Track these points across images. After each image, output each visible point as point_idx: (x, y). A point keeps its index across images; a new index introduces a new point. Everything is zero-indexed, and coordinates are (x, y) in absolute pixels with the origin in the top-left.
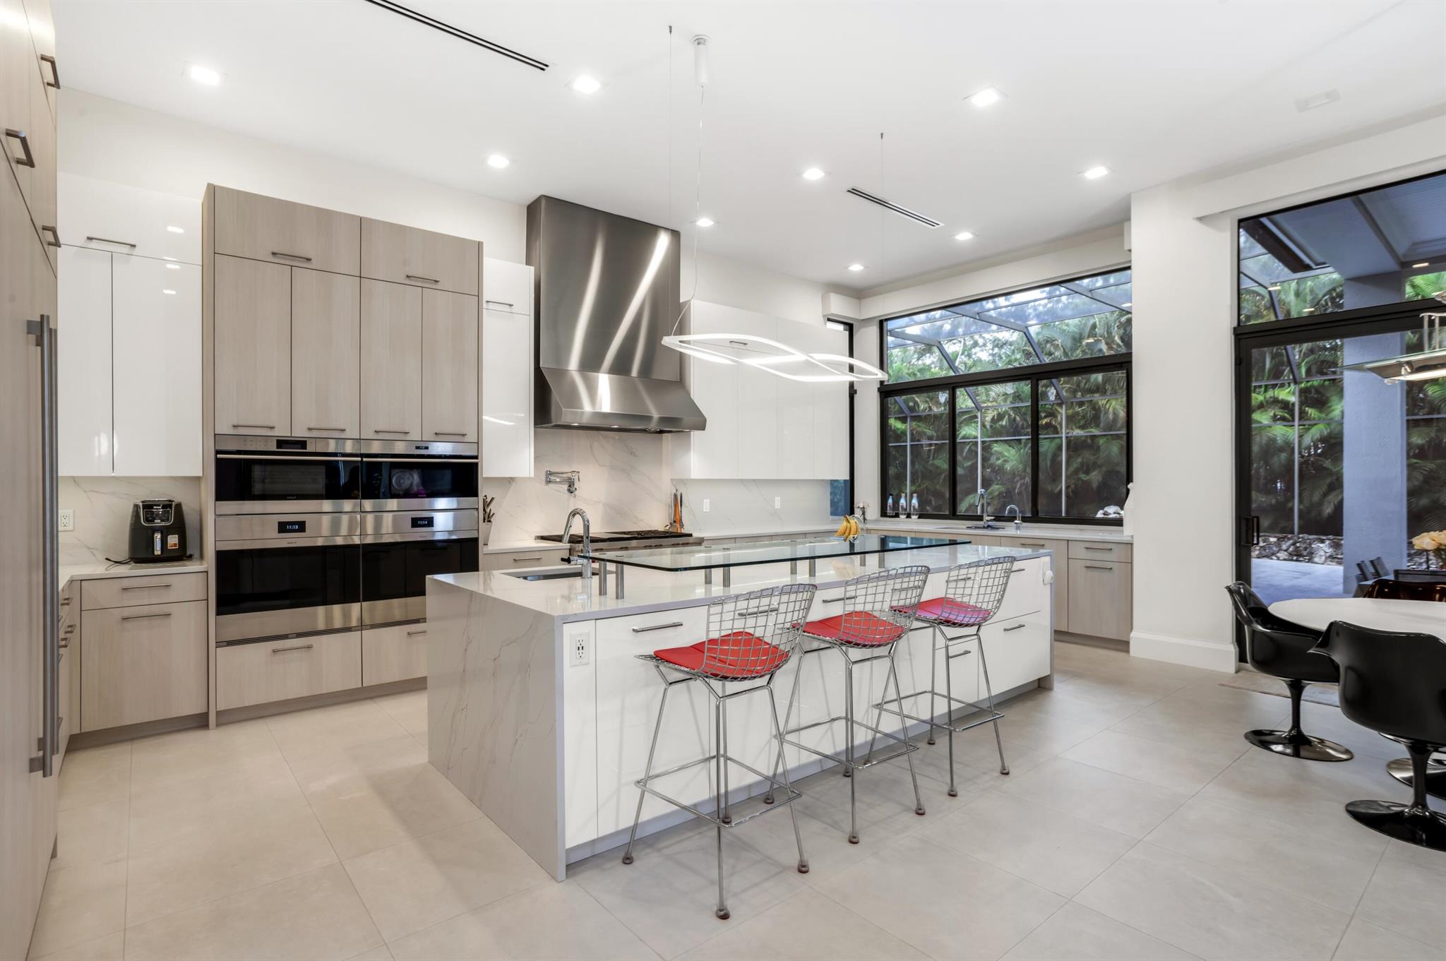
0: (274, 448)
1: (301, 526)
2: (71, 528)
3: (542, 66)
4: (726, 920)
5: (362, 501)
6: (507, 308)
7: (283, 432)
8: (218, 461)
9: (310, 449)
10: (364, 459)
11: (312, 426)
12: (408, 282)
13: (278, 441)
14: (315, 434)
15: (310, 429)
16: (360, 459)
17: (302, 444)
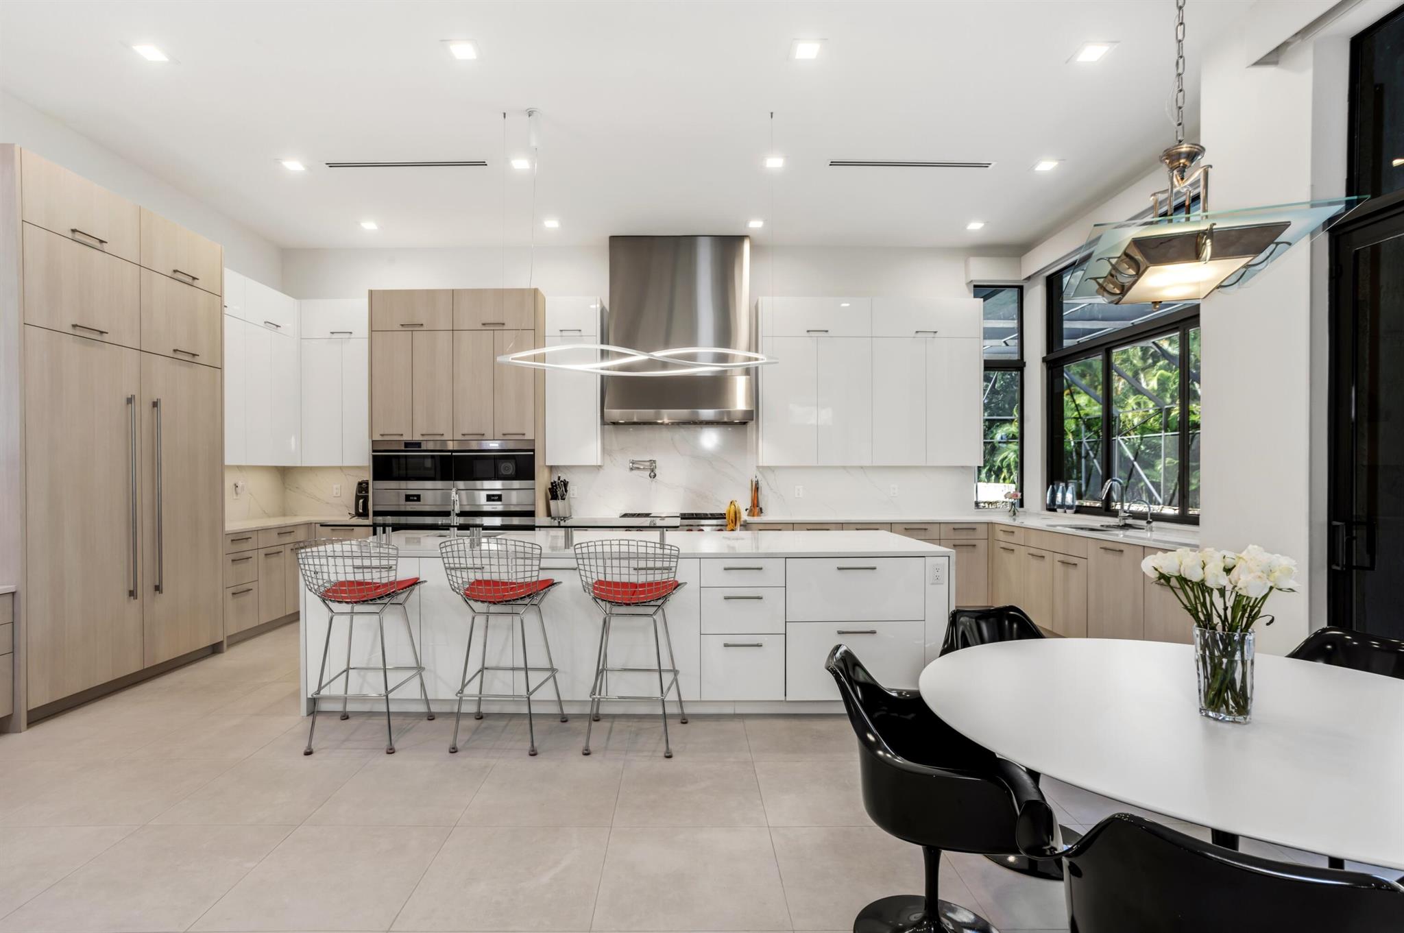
0: (403, 448)
1: (418, 498)
2: (339, 495)
3: (483, 164)
4: (310, 756)
5: (455, 482)
6: (578, 333)
7: (407, 438)
8: (374, 457)
9: (424, 447)
10: (453, 454)
11: (424, 433)
12: (484, 328)
13: (405, 443)
14: (425, 438)
15: (423, 435)
16: (450, 454)
17: (418, 444)
